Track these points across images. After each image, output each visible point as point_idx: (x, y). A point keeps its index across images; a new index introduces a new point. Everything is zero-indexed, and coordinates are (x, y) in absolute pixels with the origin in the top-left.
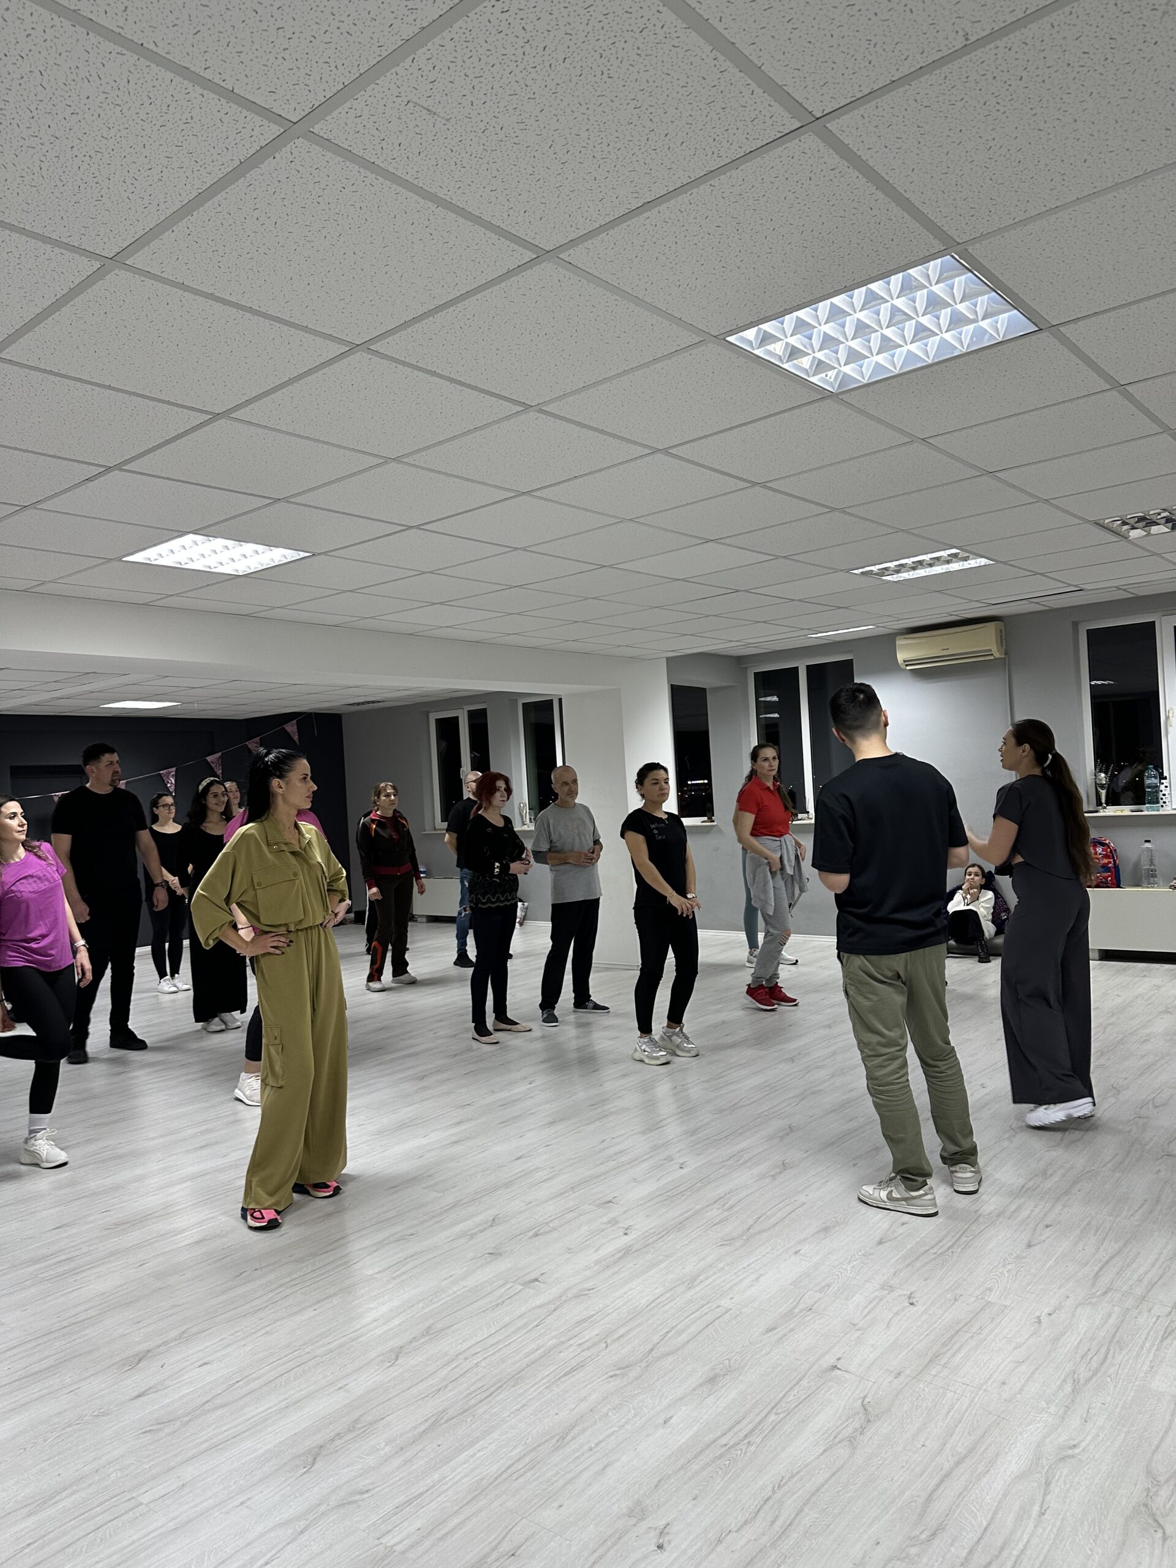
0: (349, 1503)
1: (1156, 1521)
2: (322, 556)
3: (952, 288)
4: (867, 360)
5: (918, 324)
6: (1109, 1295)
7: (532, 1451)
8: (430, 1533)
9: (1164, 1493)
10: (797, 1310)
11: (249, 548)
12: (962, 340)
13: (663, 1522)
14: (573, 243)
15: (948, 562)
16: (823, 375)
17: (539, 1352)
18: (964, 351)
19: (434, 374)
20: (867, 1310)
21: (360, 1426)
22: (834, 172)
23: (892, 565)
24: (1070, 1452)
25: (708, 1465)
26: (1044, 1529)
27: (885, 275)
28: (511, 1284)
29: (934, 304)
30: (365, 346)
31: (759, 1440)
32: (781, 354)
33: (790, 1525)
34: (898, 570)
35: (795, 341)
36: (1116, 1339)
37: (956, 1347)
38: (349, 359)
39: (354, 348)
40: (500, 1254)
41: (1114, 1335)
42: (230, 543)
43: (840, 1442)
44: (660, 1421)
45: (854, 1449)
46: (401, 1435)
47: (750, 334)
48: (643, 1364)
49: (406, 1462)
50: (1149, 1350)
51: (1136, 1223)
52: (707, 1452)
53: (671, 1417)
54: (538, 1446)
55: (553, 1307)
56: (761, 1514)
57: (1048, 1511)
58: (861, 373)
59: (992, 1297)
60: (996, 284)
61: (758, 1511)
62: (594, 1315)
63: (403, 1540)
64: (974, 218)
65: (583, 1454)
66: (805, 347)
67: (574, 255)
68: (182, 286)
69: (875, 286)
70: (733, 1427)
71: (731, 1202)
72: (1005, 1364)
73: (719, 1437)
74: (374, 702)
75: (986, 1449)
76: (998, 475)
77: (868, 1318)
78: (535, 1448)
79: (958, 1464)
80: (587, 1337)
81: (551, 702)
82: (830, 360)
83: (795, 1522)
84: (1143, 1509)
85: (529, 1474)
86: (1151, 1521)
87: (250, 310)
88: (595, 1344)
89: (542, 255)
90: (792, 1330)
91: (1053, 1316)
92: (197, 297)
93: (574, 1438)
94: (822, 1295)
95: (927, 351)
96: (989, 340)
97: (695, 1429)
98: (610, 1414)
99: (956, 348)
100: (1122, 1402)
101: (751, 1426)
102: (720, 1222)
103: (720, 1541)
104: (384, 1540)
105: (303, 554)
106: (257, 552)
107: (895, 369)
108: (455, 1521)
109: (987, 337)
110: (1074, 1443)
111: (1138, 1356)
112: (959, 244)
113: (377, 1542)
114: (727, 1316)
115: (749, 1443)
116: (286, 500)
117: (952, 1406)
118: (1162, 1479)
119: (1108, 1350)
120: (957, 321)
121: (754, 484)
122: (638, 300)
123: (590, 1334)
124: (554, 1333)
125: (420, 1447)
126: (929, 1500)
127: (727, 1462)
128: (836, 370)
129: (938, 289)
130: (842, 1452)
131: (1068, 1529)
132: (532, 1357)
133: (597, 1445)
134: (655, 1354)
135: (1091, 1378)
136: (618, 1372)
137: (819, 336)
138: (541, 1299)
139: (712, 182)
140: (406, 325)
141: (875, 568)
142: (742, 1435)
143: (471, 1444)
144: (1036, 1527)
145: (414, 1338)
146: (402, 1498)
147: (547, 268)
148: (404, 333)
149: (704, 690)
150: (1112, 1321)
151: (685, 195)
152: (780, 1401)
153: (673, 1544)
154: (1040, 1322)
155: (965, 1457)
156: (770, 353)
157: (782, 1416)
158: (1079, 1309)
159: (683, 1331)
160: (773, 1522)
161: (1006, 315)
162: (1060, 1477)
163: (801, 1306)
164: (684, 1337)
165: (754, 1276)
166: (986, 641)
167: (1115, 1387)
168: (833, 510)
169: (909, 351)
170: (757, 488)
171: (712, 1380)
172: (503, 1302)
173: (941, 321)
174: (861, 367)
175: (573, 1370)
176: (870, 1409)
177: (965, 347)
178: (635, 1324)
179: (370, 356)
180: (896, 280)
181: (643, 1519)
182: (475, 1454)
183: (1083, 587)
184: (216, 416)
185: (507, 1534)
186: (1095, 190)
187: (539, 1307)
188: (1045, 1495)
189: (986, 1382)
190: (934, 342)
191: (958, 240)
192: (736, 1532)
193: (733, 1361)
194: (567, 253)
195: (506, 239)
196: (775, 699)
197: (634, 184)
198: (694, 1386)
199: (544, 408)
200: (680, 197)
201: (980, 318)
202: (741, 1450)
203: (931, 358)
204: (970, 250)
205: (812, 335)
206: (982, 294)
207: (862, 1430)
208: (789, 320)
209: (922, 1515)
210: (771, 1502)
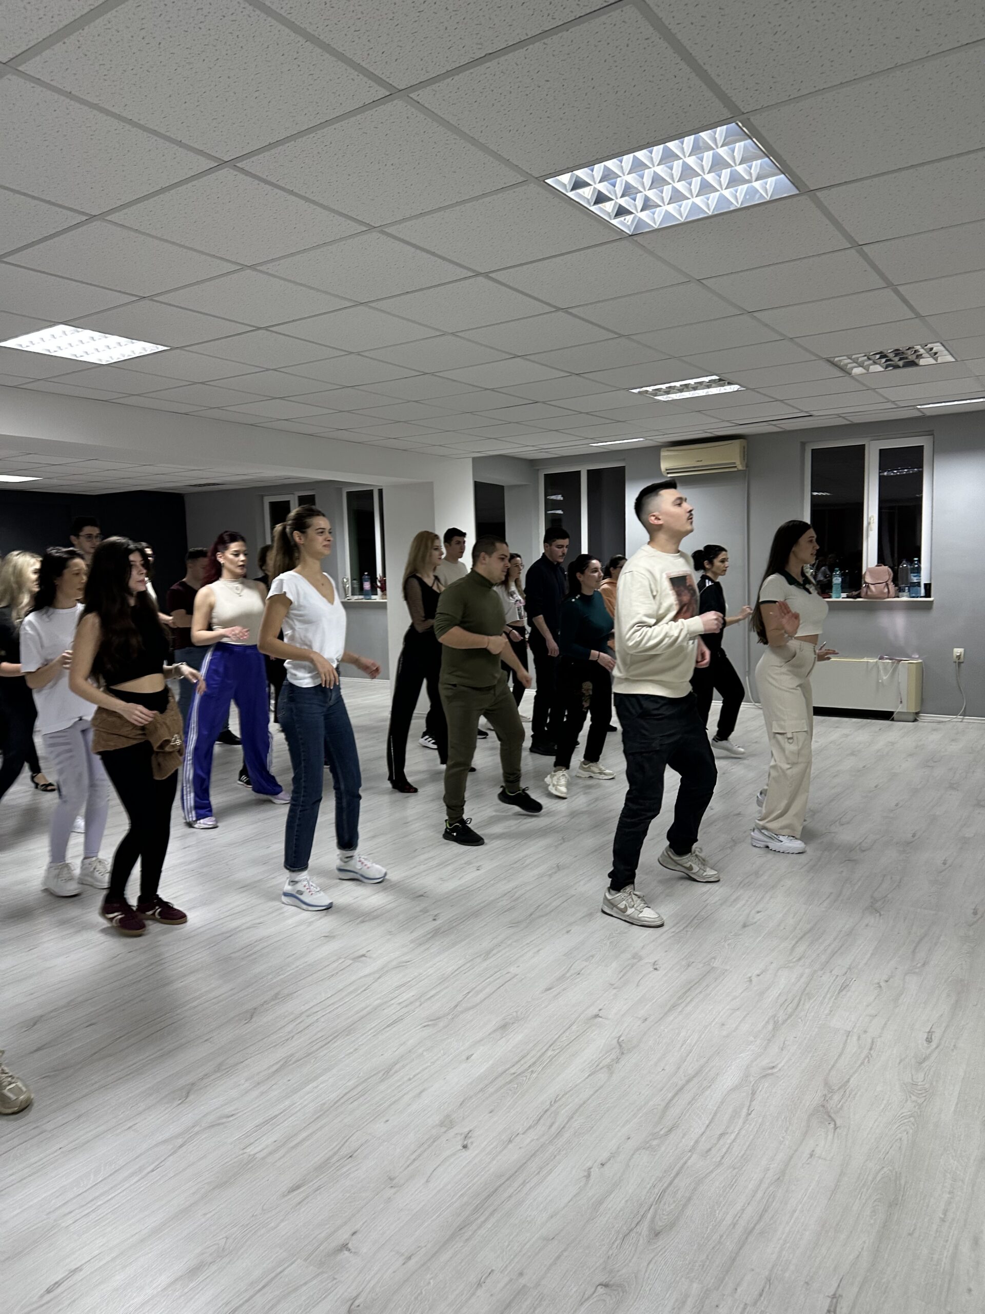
0: (219, 1124)
1: (830, 1116)
2: (178, 351)
3: (733, 151)
4: (658, 209)
5: (703, 181)
6: (803, 960)
7: (363, 1082)
8: (284, 1144)
9: (836, 1097)
10: (568, 975)
11: (114, 339)
12: (737, 197)
13: (466, 1130)
14: (422, 84)
15: (709, 387)
16: (622, 219)
17: (366, 1010)
18: (739, 206)
19: (291, 192)
20: (622, 974)
21: (224, 1067)
22: (647, 41)
23: (664, 387)
24: (770, 1071)
25: (501, 1088)
26: (750, 1125)
27: (680, 136)
28: (343, 960)
29: (718, 164)
30: (232, 163)
31: (540, 1068)
32: (589, 197)
33: (563, 1128)
34: (668, 391)
35: (603, 188)
36: (806, 992)
37: (689, 999)
38: (217, 173)
39: (222, 164)
40: (334, 937)
41: (805, 989)
42: (96, 335)
43: (601, 1069)
44: (464, 1057)
45: (612, 1073)
46: (259, 1073)
47: (565, 178)
48: (450, 1017)
49: (262, 1093)
50: (830, 999)
51: (824, 909)
52: (500, 1079)
53: (472, 1055)
54: (368, 1078)
55: (377, 975)
56: (542, 1121)
57: (753, 1112)
58: (653, 219)
59: (716, 964)
60: (770, 151)
61: (540, 1119)
62: (409, 981)
63: (263, 1149)
64: (758, 92)
65: (404, 1083)
66: (610, 193)
67: (422, 95)
68: (69, 95)
69: (672, 145)
70: (519, 1061)
71: (517, 895)
72: (724, 1011)
73: (509, 1069)
74: (214, 484)
75: (710, 1071)
76: (755, 314)
77: (622, 979)
78: (366, 1080)
79: (688, 1082)
80: (405, 998)
81: (371, 493)
82: (630, 206)
83: (567, 1126)
84: (821, 1109)
85: (361, 1099)
86: (826, 1117)
87: (130, 122)
88: (411, 1003)
89: (394, 93)
90: (564, 990)
91: (760, 977)
92: (82, 106)
93: (396, 1072)
94: (587, 963)
95: (708, 205)
96: (759, 199)
97: (491, 1062)
98: (425, 1053)
99: (732, 203)
100: (808, 1036)
101: (533, 1060)
102: (509, 910)
103: (510, 1141)
104: (248, 1150)
105: (161, 348)
106: (119, 344)
107: (682, 217)
108: (304, 1135)
109: (757, 196)
110: (773, 1065)
111: (822, 1003)
112: (743, 113)
113: (241, 1152)
114: (515, 980)
115: (532, 1071)
116: (151, 298)
117: (685, 1041)
118: (836, 1088)
119: (800, 1000)
120: (735, 180)
121: (558, 309)
122: (473, 141)
123: (408, 995)
124: (379, 996)
125: (273, 1082)
126: (667, 1106)
127: (516, 1086)
128: (633, 215)
129: (723, 152)
130: (602, 1076)
131: (767, 1124)
132: (362, 1014)
133: (414, 1076)
134: (459, 1009)
135: (786, 1020)
136: (430, 1023)
137: (622, 184)
138: (367, 971)
139: (545, 41)
140: (270, 146)
141: (650, 389)
142: (526, 1066)
143: (316, 1078)
144: (744, 1123)
145: (265, 1002)
146: (260, 1120)
147: (398, 105)
148: (267, 154)
149: (502, 488)
150: (803, 980)
151: (521, 50)
152: (555, 1042)
153: (474, 1145)
154: (751, 981)
155: (694, 1077)
156: (580, 196)
157: (558, 1051)
158: (780, 971)
159: (481, 991)
160: (551, 1126)
161: (774, 178)
162: (763, 1088)
163: (572, 972)
164: (481, 996)
165: (536, 949)
166: (731, 455)
167: (805, 1025)
168: (621, 336)
169: (693, 203)
170: (560, 313)
171: (504, 1027)
172: (337, 973)
173: (722, 179)
174: (654, 213)
175: (395, 1022)
176: (624, 1045)
177: (740, 203)
178: (443, 987)
179: (236, 173)
180: (689, 141)
181: (452, 1128)
182: (318, 1086)
183: (812, 413)
184: (92, 218)
185: (345, 1143)
186: (856, 77)
187: (366, 976)
188: (751, 1101)
189: (710, 1024)
190: (714, 197)
191: (743, 110)
192: (523, 1134)
193: (519, 1013)
194: (416, 93)
195: (365, 76)
196: (560, 497)
197: (479, 36)
198: (490, 1031)
199: (386, 230)
200: (516, 52)
201: (754, 179)
202: (526, 1076)
203: (712, 210)
204: (752, 120)
205: (616, 183)
206: (756, 158)
207: (618, 1060)
208: (599, 169)
209: (661, 1118)
210: (549, 1113)
